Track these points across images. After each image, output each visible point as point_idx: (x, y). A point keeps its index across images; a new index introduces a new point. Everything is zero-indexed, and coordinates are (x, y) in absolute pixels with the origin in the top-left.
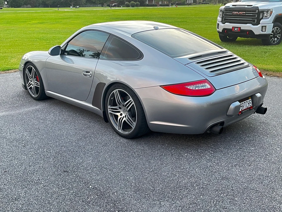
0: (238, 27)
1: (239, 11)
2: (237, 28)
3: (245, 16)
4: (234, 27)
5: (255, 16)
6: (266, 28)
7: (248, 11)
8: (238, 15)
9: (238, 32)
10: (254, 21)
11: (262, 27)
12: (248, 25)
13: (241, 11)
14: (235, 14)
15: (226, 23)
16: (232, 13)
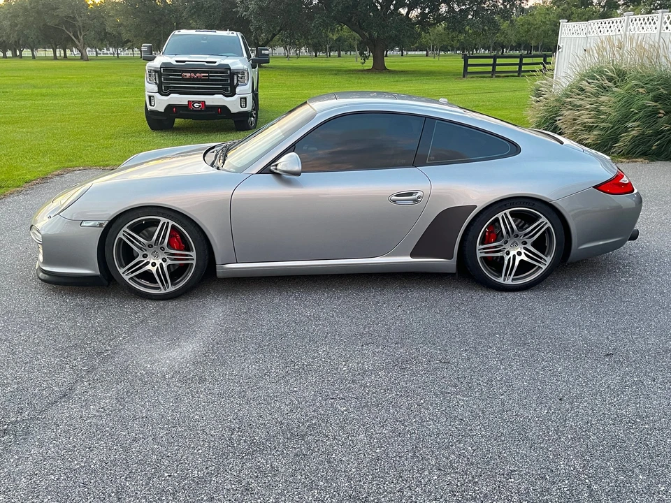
0: (200, 102)
1: (195, 72)
2: (198, 102)
3: (208, 80)
4: (193, 101)
5: (226, 80)
6: (246, 101)
7: (211, 72)
8: (193, 79)
9: (201, 110)
10: (226, 89)
11: (241, 99)
12: (216, 95)
13: (198, 72)
14: (187, 77)
15: (172, 95)
16: (181, 75)
